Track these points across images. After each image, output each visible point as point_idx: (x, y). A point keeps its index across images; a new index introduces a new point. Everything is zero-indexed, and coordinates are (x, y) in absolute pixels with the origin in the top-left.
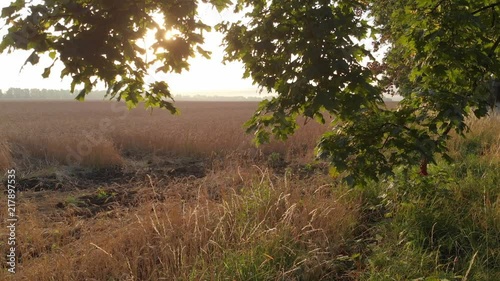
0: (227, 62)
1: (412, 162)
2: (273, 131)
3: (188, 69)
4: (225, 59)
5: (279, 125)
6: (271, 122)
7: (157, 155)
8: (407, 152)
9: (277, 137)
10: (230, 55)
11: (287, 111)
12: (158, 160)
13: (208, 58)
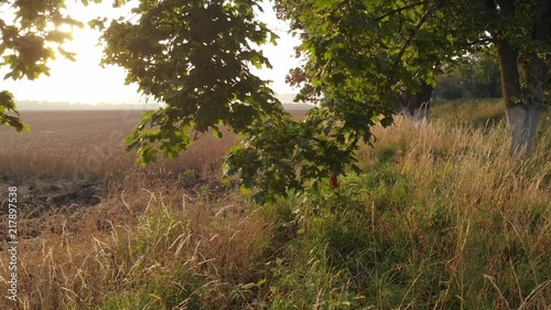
0: (105, 65)
1: (323, 174)
2: (162, 148)
3: (47, 74)
4: (103, 61)
5: (168, 140)
6: (159, 137)
7: (41, 178)
8: (318, 164)
9: (166, 155)
10: (110, 56)
11: (177, 124)
12: (40, 184)
13: (73, 60)
